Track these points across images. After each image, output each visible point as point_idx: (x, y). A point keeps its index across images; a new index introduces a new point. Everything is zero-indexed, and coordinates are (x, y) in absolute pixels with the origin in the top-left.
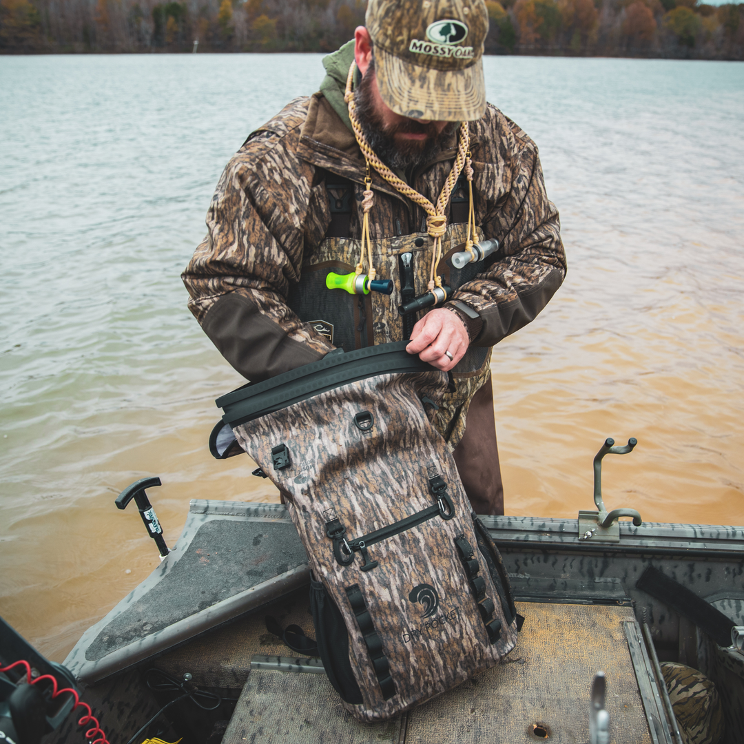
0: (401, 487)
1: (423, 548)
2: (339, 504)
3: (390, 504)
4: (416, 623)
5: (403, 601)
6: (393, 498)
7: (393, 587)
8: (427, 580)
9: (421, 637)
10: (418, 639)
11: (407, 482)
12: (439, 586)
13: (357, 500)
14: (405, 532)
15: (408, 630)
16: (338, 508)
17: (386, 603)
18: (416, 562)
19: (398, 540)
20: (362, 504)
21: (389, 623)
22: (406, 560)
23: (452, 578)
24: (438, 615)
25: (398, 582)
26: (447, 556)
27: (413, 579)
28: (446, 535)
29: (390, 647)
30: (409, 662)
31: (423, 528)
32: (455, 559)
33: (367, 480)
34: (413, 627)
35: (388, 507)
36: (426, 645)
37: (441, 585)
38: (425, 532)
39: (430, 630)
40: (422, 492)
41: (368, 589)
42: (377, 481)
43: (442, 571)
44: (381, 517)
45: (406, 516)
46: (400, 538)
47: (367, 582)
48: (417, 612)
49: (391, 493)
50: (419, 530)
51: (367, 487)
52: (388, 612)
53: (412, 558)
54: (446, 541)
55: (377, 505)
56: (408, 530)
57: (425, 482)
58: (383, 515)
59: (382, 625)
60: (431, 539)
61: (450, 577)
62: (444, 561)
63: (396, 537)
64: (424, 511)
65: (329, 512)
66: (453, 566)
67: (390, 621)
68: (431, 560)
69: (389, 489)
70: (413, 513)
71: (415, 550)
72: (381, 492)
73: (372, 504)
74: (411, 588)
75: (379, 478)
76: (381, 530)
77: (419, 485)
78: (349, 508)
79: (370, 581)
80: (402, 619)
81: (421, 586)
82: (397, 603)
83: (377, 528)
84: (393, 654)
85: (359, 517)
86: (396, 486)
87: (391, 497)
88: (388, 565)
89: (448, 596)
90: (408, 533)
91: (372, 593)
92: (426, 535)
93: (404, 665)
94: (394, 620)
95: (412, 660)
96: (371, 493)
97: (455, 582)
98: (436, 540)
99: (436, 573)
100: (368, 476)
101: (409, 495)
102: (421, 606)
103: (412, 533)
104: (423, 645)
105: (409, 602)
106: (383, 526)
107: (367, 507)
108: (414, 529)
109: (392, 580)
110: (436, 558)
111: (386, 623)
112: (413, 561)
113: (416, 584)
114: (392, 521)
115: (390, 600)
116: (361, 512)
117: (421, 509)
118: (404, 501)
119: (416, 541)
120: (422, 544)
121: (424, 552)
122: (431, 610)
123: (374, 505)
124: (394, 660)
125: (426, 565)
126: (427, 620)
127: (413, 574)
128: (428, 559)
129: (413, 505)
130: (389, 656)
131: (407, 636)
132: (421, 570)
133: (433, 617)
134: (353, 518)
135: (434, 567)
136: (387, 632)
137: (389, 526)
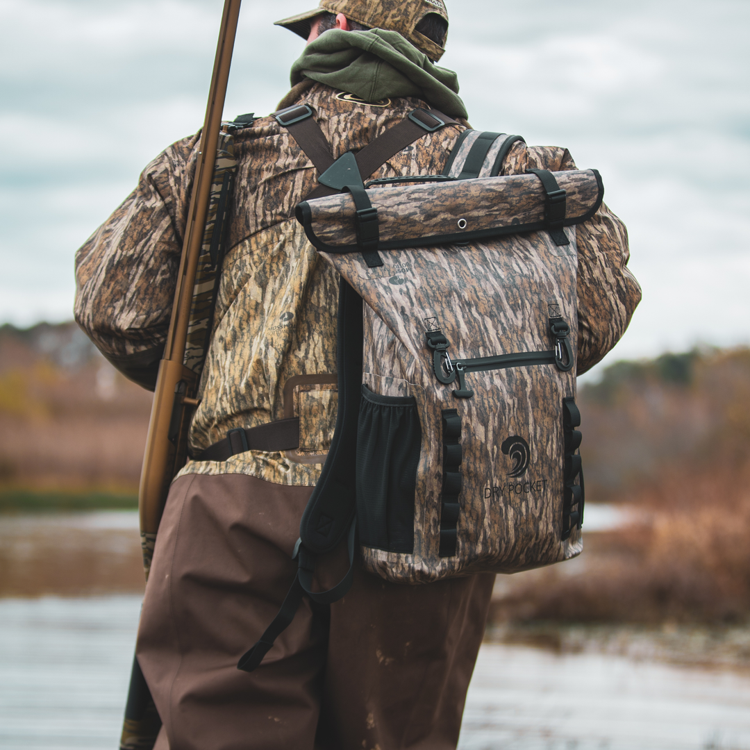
0: (515, 315)
1: (528, 394)
2: (443, 316)
3: (501, 332)
4: (500, 479)
5: (495, 447)
6: (505, 325)
7: (490, 428)
8: (523, 433)
9: (501, 499)
10: (498, 500)
11: (523, 314)
12: (534, 446)
13: (463, 317)
14: (513, 368)
15: (491, 484)
16: (441, 319)
17: (479, 443)
18: (518, 408)
19: (505, 376)
20: (468, 323)
21: (475, 468)
22: (510, 402)
23: (550, 443)
24: (524, 480)
25: (496, 424)
26: (552, 416)
27: (511, 427)
28: (556, 390)
29: (469, 498)
30: (482, 523)
31: (534, 371)
32: (558, 422)
33: (478, 297)
34: (496, 482)
35: (497, 334)
36: (504, 509)
37: (537, 445)
38: (534, 377)
39: (512, 495)
40: (539, 330)
41: (465, 420)
42: (488, 301)
43: (542, 429)
44: (488, 343)
45: (516, 351)
46: (507, 374)
47: (466, 411)
48: (505, 467)
49: (503, 320)
50: (529, 372)
51: (477, 306)
52: (478, 454)
53: (516, 401)
54: (555, 397)
55: (486, 328)
56: (517, 368)
57: (544, 321)
58: (490, 341)
59: (468, 467)
60: (539, 388)
61: (548, 441)
62: (547, 419)
63: (503, 371)
64: (538, 352)
65: (432, 320)
66: (555, 430)
67: (478, 466)
68: (533, 411)
69: (502, 314)
70: (525, 350)
71: (520, 395)
72: (492, 316)
73: (479, 326)
74: (507, 437)
75: (491, 299)
76: (486, 358)
77: (536, 321)
78: (454, 324)
79: (470, 410)
80: (489, 468)
81: (517, 438)
82: (489, 448)
83: (482, 354)
84: (468, 507)
85: (464, 337)
86: (510, 313)
87: (502, 324)
88: (491, 400)
89: (540, 462)
90: (516, 371)
91: (467, 426)
92: (535, 381)
93: (476, 525)
94: (481, 467)
95: (486, 522)
96: (480, 314)
97: (552, 449)
98: (544, 392)
99: (535, 429)
100: (479, 294)
101: (523, 328)
102: (510, 461)
103: (521, 372)
104: (501, 509)
105: (500, 451)
106: (489, 355)
107: (474, 327)
108: (523, 369)
109: (491, 418)
110: (540, 412)
111: (472, 466)
112: (516, 406)
113: (512, 432)
114: (500, 352)
115: (483, 441)
116: (467, 331)
117: (535, 350)
118: (517, 333)
119: (524, 383)
120: (528, 389)
121: (528, 400)
122: (518, 471)
123: (482, 328)
124: (467, 515)
125: (527, 415)
126: (511, 480)
127: (512, 419)
128: (530, 409)
129: (527, 341)
130: (464, 508)
131: (489, 491)
132: (521, 418)
133: (519, 479)
134: (456, 335)
135: (535, 421)
136: (470, 478)
137: (495, 357)
